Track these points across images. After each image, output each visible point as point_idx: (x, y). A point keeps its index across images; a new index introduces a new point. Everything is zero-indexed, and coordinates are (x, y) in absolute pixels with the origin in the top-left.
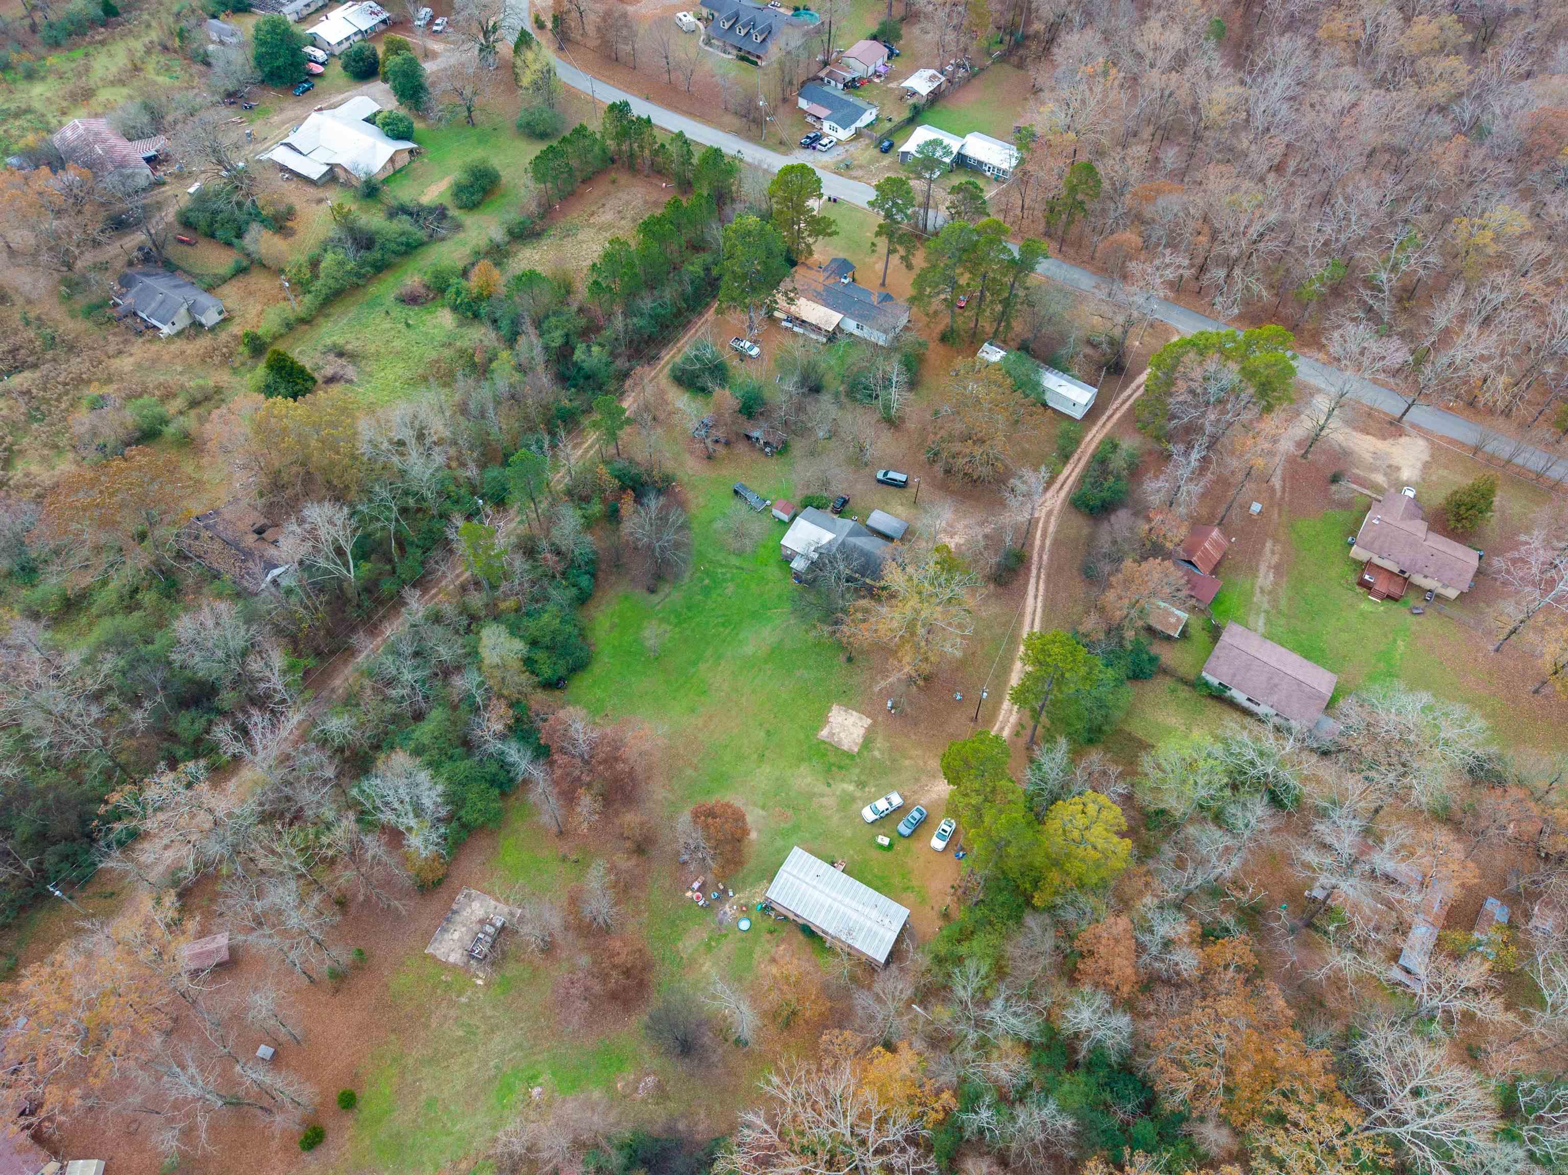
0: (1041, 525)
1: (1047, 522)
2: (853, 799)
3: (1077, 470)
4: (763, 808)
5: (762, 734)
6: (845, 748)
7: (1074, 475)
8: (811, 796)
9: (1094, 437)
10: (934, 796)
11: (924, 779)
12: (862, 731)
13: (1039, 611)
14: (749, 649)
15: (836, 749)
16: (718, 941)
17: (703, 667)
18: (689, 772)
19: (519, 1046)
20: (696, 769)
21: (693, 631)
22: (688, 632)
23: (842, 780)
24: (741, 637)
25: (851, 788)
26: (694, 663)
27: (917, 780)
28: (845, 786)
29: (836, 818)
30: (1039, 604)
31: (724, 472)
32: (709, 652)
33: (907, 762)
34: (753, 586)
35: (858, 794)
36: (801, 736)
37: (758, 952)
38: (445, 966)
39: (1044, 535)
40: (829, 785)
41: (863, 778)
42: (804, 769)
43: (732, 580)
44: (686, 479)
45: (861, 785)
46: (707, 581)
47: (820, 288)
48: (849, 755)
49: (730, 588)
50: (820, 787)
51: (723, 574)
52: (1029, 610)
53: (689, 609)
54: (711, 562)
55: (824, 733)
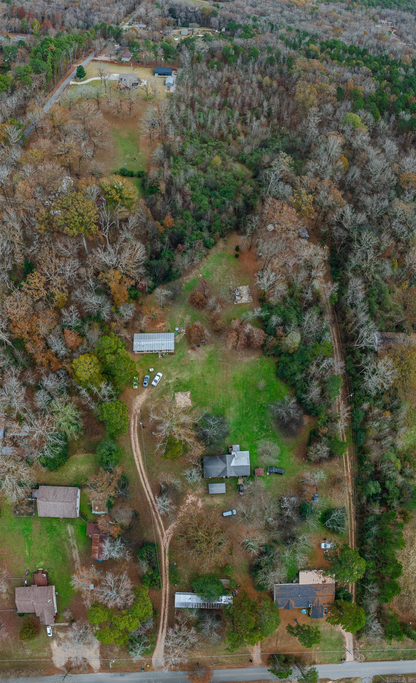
0: (163, 528)
1: (161, 530)
2: (167, 378)
3: (163, 565)
4: (192, 361)
5: (207, 383)
6: (179, 393)
7: (163, 562)
8: (181, 372)
9: (166, 587)
10: (144, 393)
11: (150, 397)
12: (177, 402)
13: (144, 487)
14: (232, 409)
15: (181, 391)
16: (181, 322)
17: (242, 395)
18: (220, 359)
19: (211, 281)
20: (219, 361)
21: (255, 405)
22: (256, 404)
23: (174, 382)
24: (238, 413)
25: (170, 381)
26: (246, 394)
27: (152, 395)
28: (172, 381)
29: (169, 370)
30: (145, 490)
31: (293, 478)
32: (244, 401)
33: (158, 400)
34: (248, 435)
35: (167, 381)
36: (195, 389)
37: (169, 325)
38: (241, 285)
39: (159, 523)
40: (177, 378)
41: (168, 387)
42: (188, 379)
43: (257, 433)
44: (305, 466)
45: (168, 384)
46: (265, 427)
47: (318, 593)
48: (176, 391)
49: (255, 429)
50: (179, 376)
51: (262, 433)
52: (148, 485)
53: (263, 413)
54: (269, 436)
55: (189, 394)
